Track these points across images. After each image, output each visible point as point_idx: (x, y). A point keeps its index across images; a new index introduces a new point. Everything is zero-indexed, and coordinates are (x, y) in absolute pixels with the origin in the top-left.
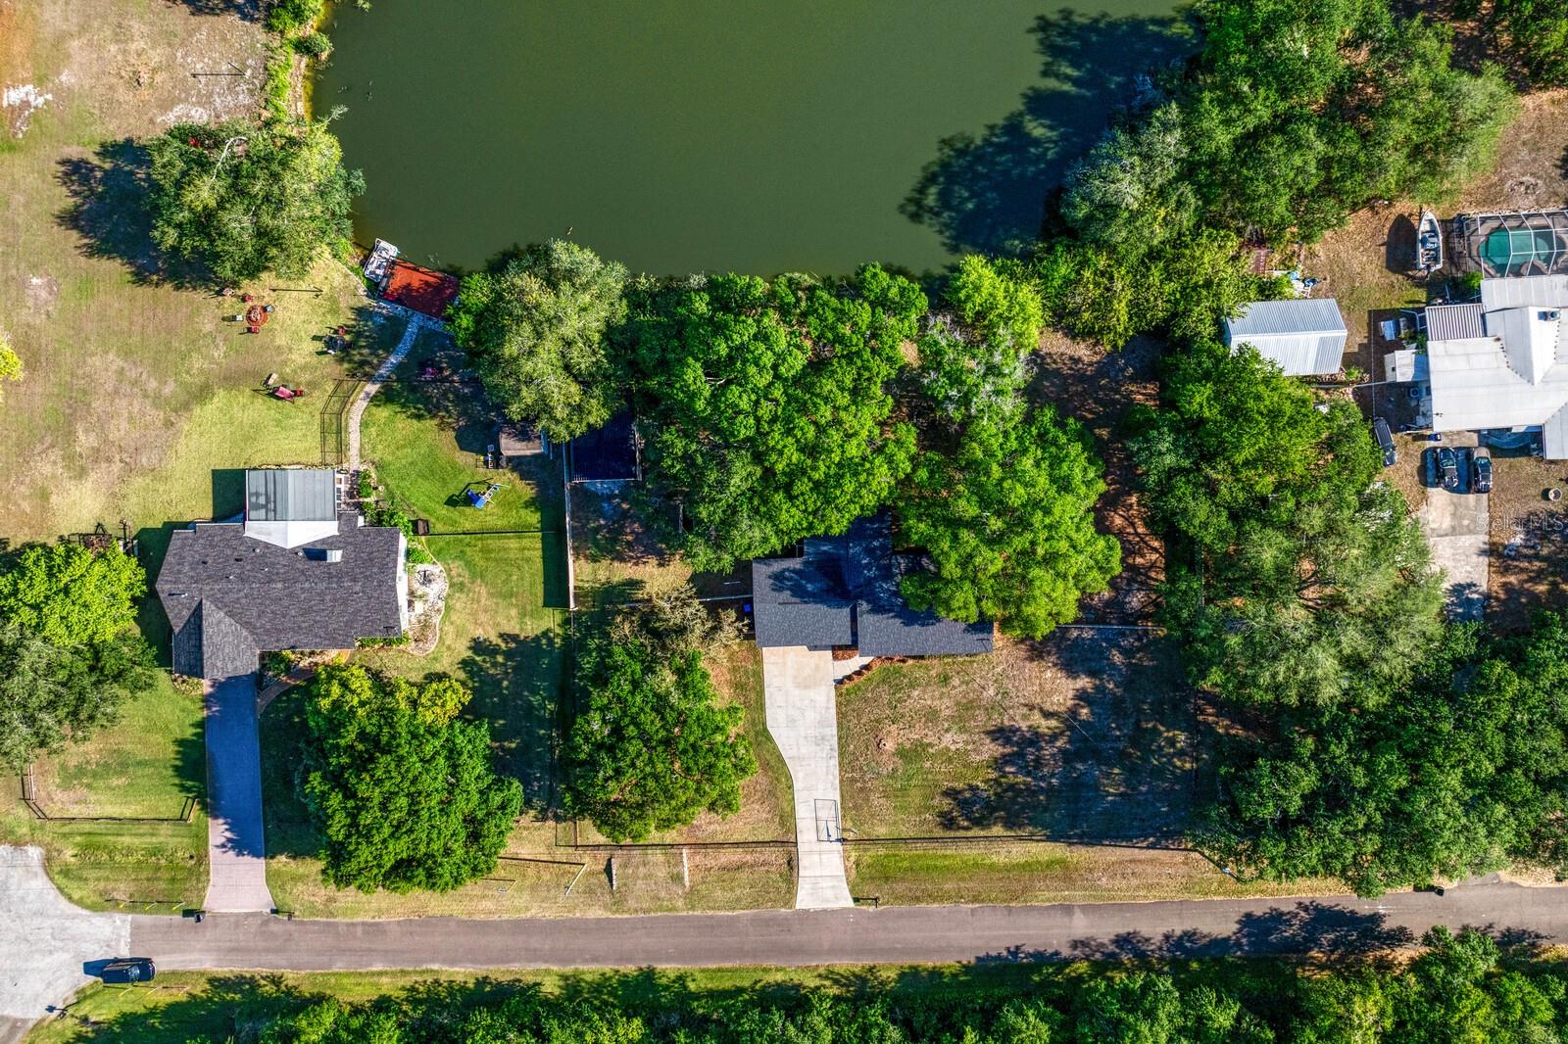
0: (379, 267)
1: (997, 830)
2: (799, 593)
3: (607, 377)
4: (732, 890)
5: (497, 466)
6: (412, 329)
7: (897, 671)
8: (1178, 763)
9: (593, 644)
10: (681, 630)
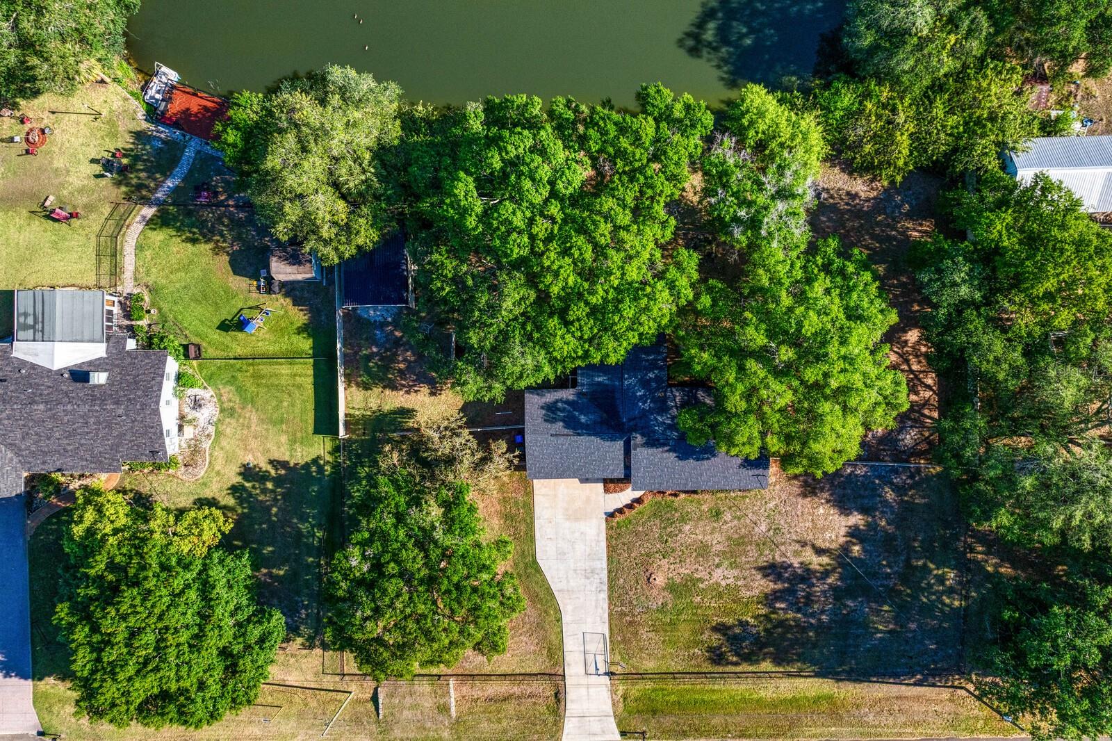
0: (158, 92)
1: (766, 666)
2: (573, 425)
3: (377, 197)
4: (499, 721)
5: (269, 291)
6: (189, 153)
7: (669, 506)
8: (947, 601)
9: (363, 472)
10: (450, 461)
